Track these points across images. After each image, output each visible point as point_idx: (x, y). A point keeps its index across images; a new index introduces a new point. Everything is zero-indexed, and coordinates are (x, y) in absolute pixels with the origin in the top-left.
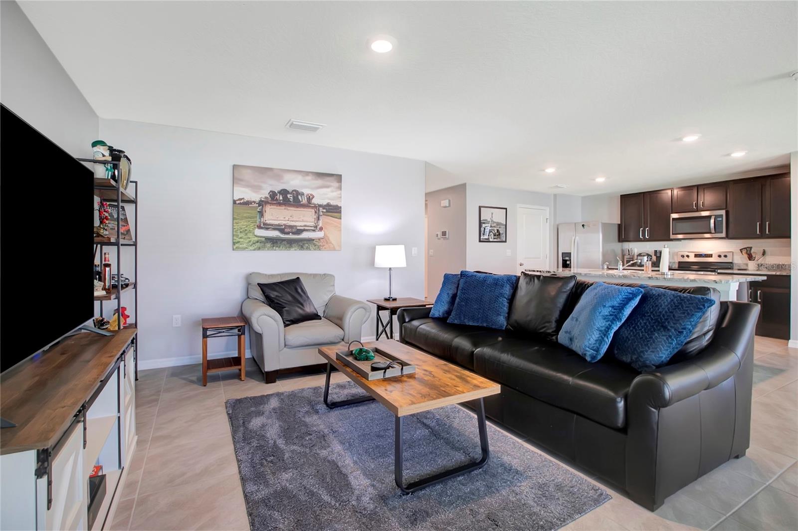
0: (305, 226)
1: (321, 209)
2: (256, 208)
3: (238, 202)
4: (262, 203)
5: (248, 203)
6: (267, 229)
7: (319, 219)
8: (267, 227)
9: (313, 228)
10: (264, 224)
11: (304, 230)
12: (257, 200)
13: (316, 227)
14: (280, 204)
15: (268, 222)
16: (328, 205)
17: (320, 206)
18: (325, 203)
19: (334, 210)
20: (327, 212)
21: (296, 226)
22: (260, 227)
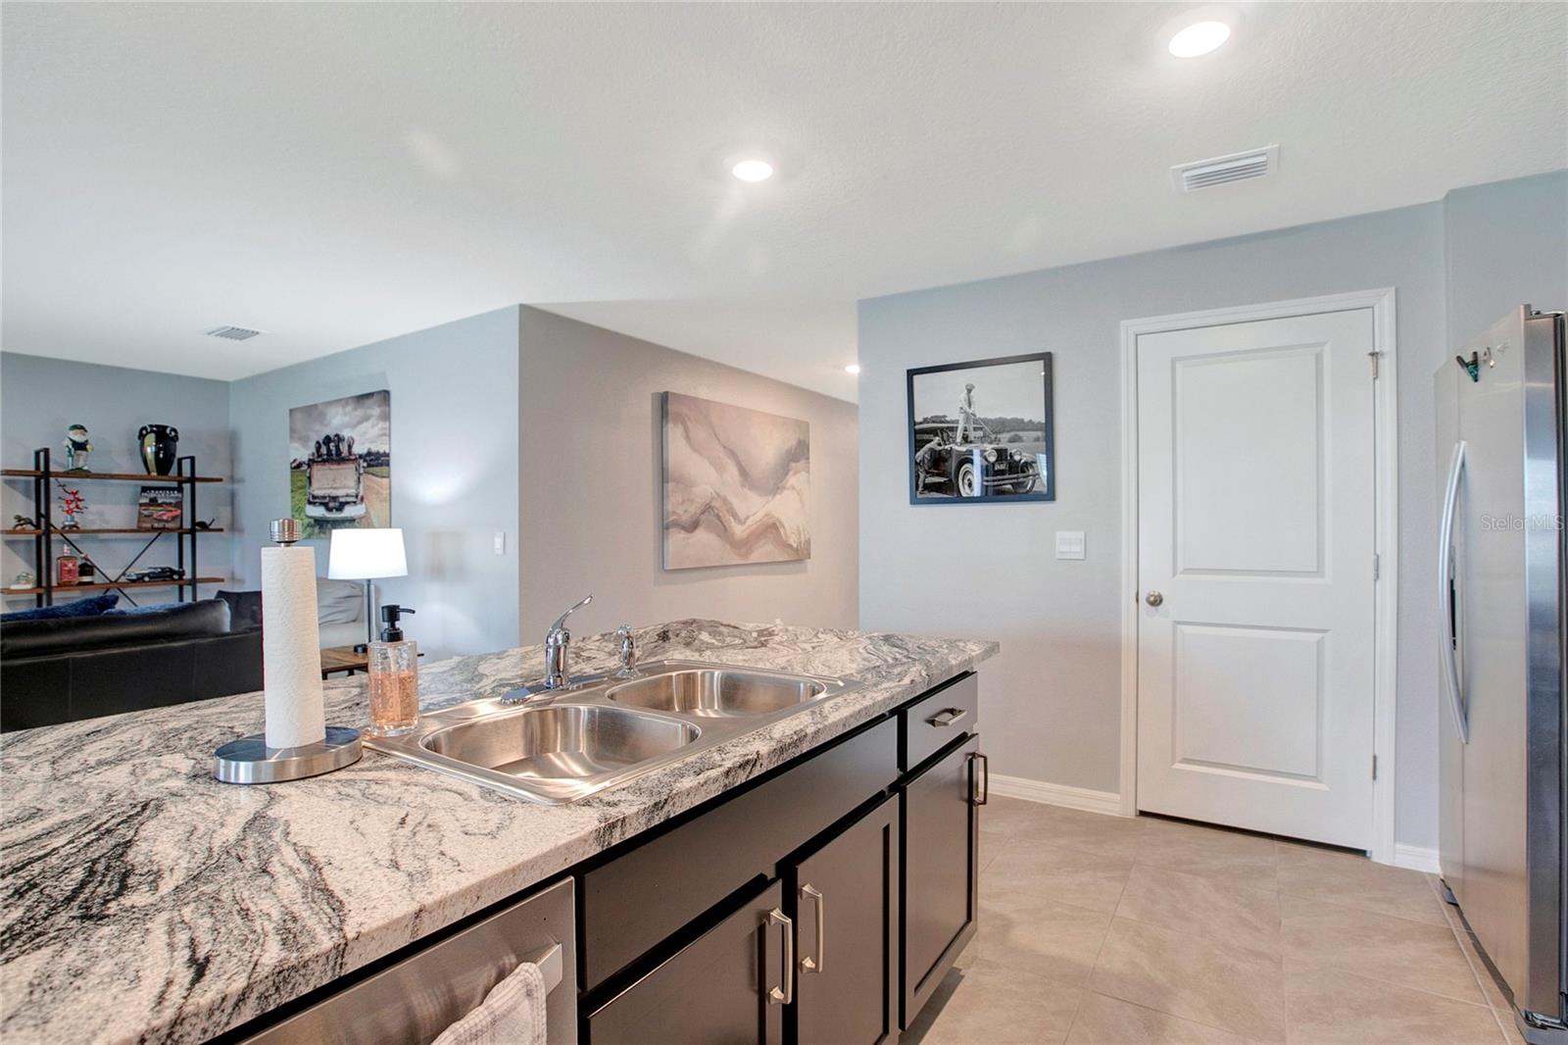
0: (347, 496)
1: (361, 461)
2: (306, 470)
3: (294, 465)
4: (311, 463)
5: (299, 466)
6: (314, 503)
7: (359, 482)
8: (313, 501)
9: (353, 499)
10: (314, 497)
11: (348, 503)
12: (305, 459)
13: (357, 497)
14: (324, 461)
15: (316, 493)
16: (369, 454)
17: (361, 456)
18: (365, 451)
19: (377, 461)
20: (369, 466)
21: (338, 497)
22: (310, 503)
